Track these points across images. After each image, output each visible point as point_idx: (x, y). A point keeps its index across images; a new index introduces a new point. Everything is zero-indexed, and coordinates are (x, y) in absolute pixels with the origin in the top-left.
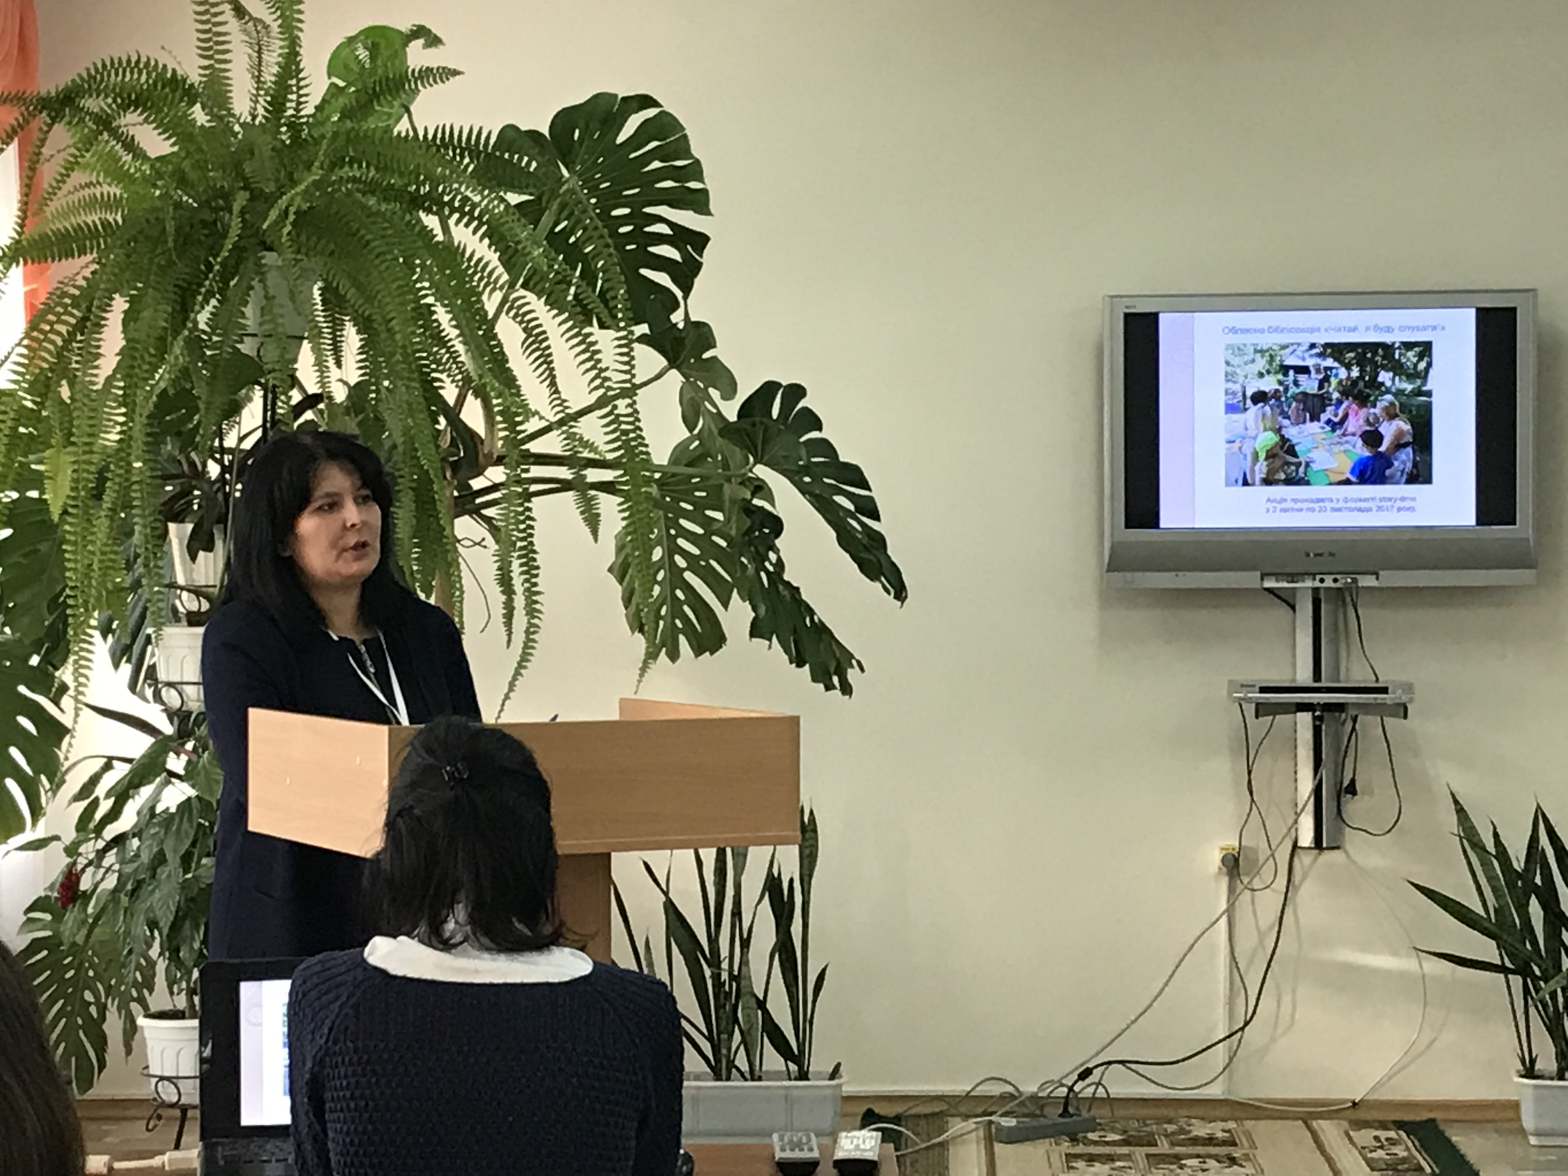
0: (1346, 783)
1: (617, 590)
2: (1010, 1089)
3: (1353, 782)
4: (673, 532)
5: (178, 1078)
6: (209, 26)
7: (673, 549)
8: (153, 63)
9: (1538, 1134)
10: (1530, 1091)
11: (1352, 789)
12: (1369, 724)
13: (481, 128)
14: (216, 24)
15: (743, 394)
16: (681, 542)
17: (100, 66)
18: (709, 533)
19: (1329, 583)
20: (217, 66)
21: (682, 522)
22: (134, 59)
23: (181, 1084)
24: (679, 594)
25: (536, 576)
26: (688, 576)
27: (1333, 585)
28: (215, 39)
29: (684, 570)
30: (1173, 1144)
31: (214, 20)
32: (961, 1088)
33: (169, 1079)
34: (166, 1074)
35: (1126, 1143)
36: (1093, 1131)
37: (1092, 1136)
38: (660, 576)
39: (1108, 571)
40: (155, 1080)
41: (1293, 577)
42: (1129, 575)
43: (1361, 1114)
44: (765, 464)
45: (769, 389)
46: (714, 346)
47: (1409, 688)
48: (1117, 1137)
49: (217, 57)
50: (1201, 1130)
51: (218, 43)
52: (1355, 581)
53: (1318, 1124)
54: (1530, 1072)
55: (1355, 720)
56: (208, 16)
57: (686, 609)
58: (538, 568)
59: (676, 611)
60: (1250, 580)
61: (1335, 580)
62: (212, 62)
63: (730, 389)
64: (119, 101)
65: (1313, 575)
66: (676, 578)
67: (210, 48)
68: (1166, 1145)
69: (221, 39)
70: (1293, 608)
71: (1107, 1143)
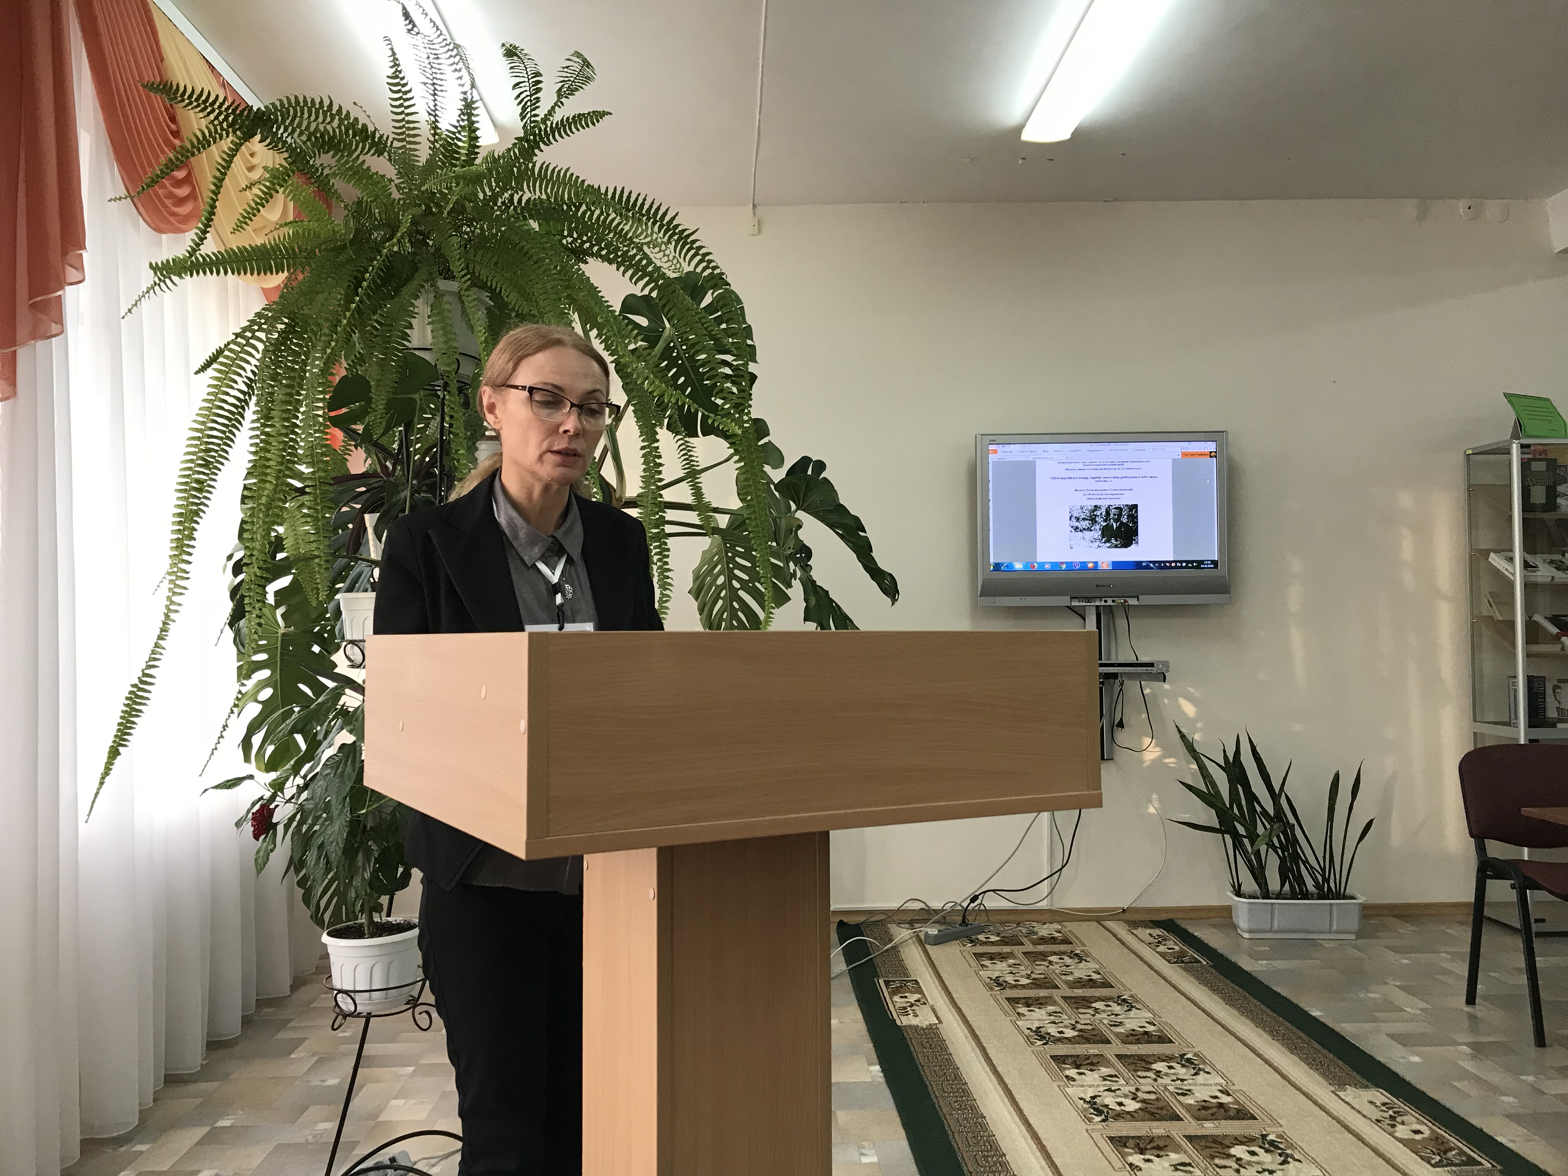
0: (1116, 722)
1: (695, 604)
2: (923, 906)
3: (1121, 719)
4: (731, 566)
5: (355, 992)
6: (403, 116)
7: (731, 576)
8: (344, 113)
9: (1250, 931)
10: (1246, 906)
11: (1121, 725)
12: (1132, 687)
13: (623, 188)
14: (408, 114)
15: (788, 464)
16: (736, 572)
17: (293, 101)
18: (754, 566)
19: (1110, 603)
20: (408, 146)
21: (737, 559)
22: (326, 103)
23: (358, 998)
24: (735, 604)
25: (668, 556)
26: (742, 593)
27: (1112, 604)
28: (407, 125)
29: (739, 589)
30: (1035, 943)
31: (406, 111)
32: (894, 905)
33: (346, 992)
34: (346, 988)
35: (1004, 942)
36: (980, 934)
37: (981, 937)
38: (723, 594)
39: (981, 596)
40: (335, 992)
41: (1088, 599)
42: (992, 599)
43: (1126, 916)
44: (804, 510)
45: (805, 461)
46: (768, 435)
47: (1166, 664)
48: (997, 938)
49: (408, 139)
50: (1044, 931)
51: (409, 129)
52: (1126, 601)
53: (1105, 923)
54: (1238, 893)
55: (1122, 684)
56: (402, 109)
57: (740, 613)
58: (668, 550)
59: (733, 614)
60: (1064, 601)
61: (1113, 601)
62: (405, 143)
63: (779, 460)
64: (313, 139)
65: (1101, 598)
66: (733, 595)
67: (403, 133)
68: (1031, 945)
69: (411, 125)
70: (1084, 619)
71: (993, 943)
